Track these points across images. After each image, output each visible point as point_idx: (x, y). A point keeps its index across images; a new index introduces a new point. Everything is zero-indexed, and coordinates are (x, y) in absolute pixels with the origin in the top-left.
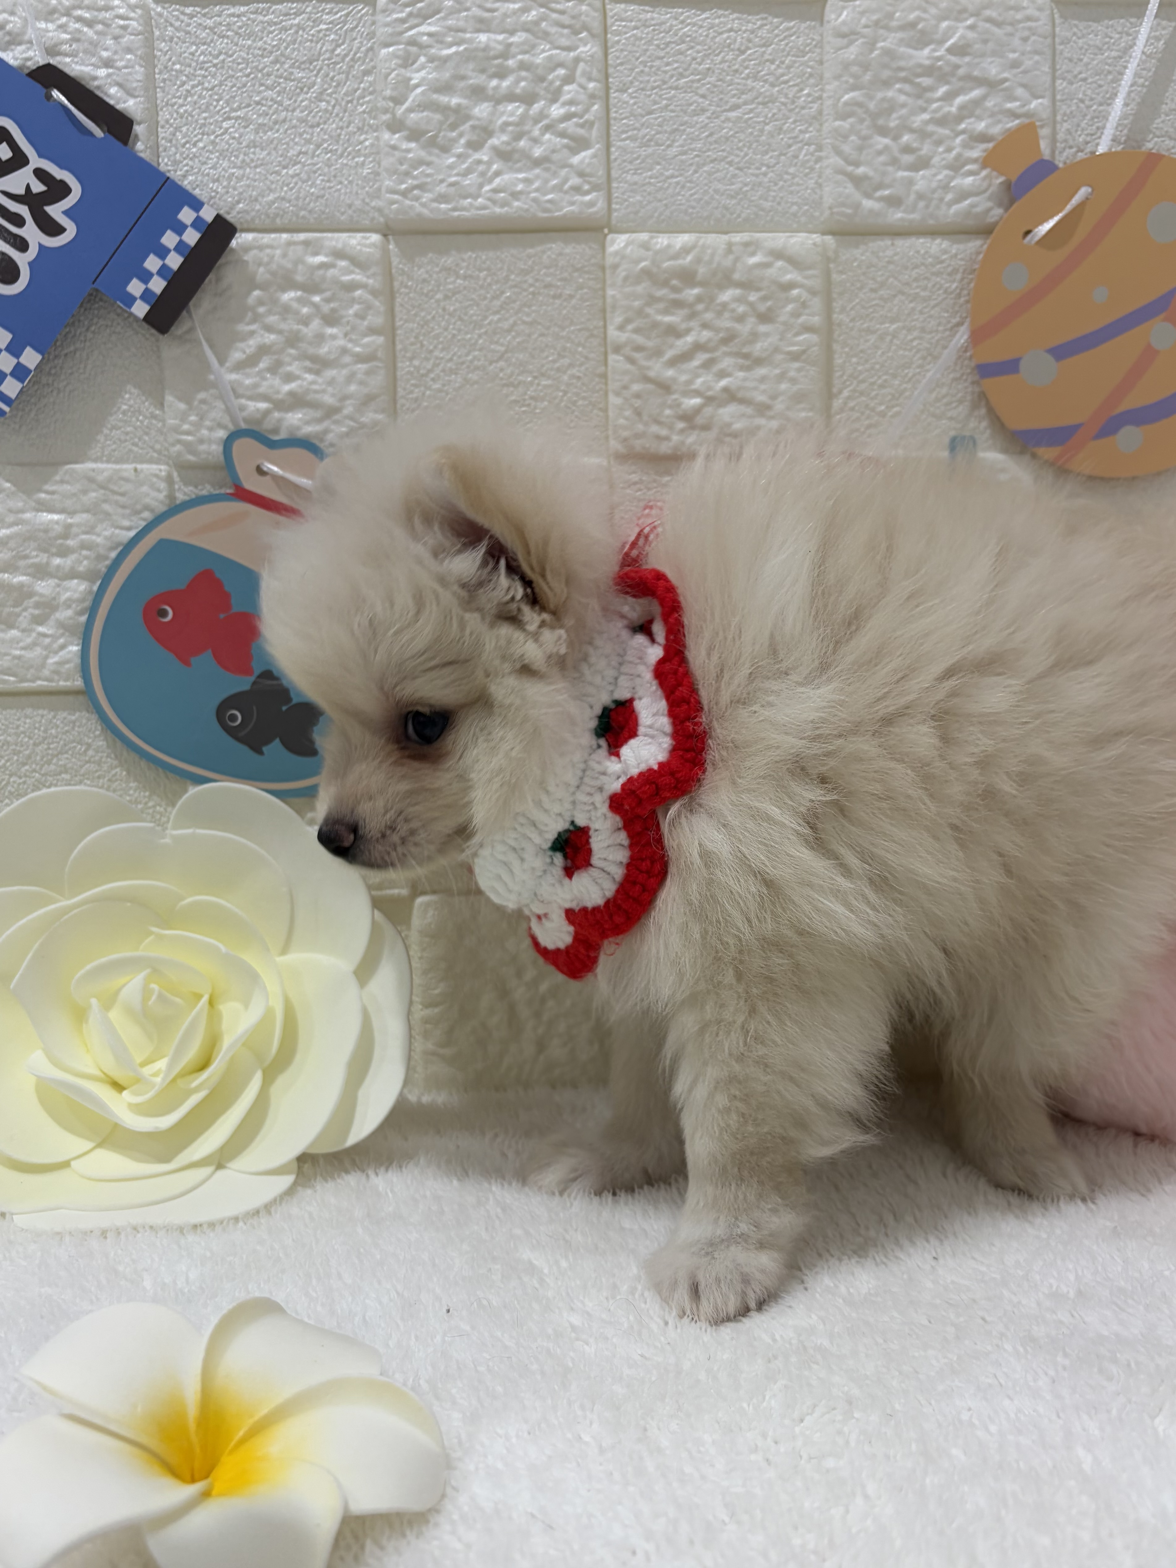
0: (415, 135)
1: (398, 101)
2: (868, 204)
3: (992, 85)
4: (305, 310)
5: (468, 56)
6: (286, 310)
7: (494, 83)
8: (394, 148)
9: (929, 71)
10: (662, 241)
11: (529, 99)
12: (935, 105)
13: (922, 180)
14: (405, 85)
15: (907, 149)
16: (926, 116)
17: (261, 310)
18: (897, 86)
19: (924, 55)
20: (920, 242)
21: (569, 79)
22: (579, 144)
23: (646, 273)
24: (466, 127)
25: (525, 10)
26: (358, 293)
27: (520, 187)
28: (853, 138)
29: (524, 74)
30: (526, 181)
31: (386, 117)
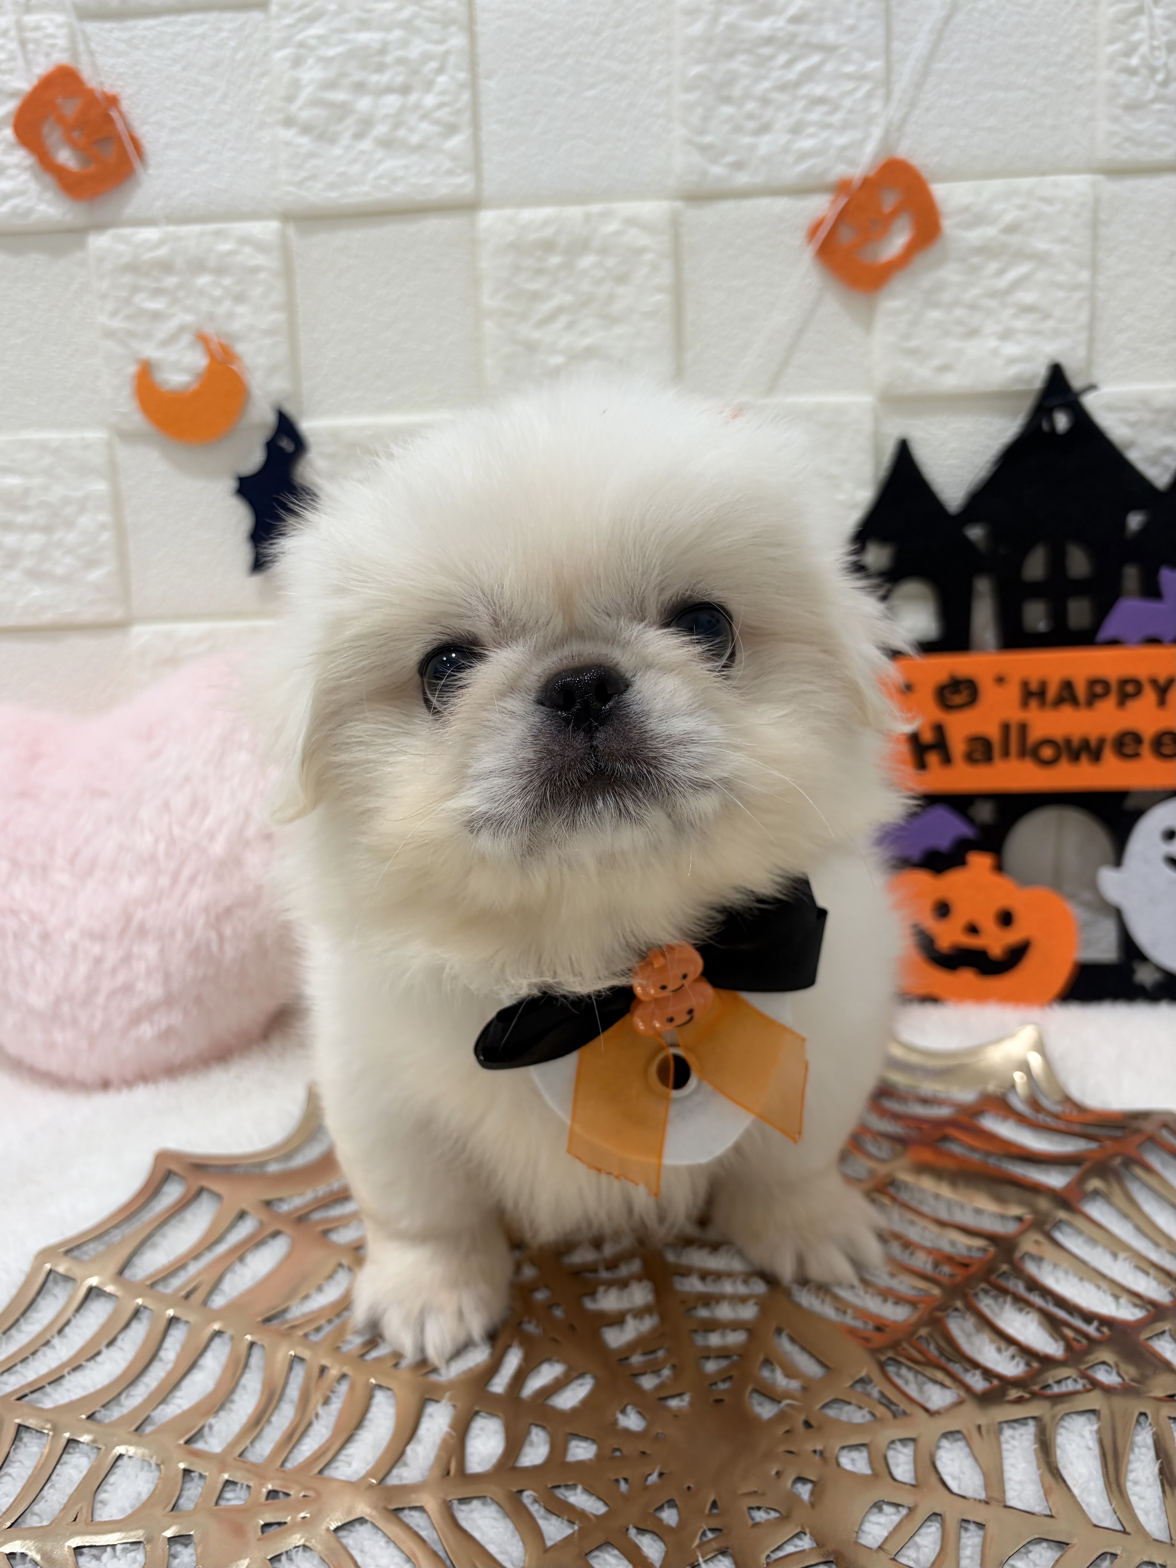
0: (306, 129)
1: (290, 99)
2: (717, 170)
3: (829, 49)
4: (218, 292)
5: (350, 55)
6: (201, 293)
7: (374, 78)
8: (288, 144)
9: (769, 40)
10: (527, 215)
11: (405, 90)
12: (776, 74)
13: (765, 144)
14: (296, 85)
15: (750, 116)
16: (766, 85)
17: (181, 294)
18: (742, 57)
19: (765, 26)
20: (764, 203)
21: (441, 70)
22: (451, 129)
23: (515, 247)
24: (350, 121)
25: (399, 9)
26: (263, 276)
27: (400, 173)
28: (699, 111)
29: (401, 69)
30: (406, 167)
31: (280, 116)
